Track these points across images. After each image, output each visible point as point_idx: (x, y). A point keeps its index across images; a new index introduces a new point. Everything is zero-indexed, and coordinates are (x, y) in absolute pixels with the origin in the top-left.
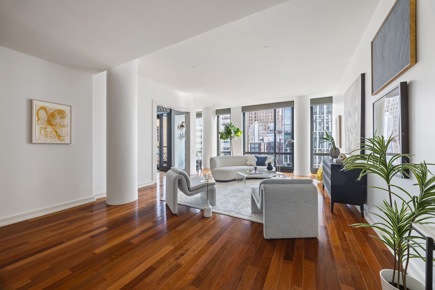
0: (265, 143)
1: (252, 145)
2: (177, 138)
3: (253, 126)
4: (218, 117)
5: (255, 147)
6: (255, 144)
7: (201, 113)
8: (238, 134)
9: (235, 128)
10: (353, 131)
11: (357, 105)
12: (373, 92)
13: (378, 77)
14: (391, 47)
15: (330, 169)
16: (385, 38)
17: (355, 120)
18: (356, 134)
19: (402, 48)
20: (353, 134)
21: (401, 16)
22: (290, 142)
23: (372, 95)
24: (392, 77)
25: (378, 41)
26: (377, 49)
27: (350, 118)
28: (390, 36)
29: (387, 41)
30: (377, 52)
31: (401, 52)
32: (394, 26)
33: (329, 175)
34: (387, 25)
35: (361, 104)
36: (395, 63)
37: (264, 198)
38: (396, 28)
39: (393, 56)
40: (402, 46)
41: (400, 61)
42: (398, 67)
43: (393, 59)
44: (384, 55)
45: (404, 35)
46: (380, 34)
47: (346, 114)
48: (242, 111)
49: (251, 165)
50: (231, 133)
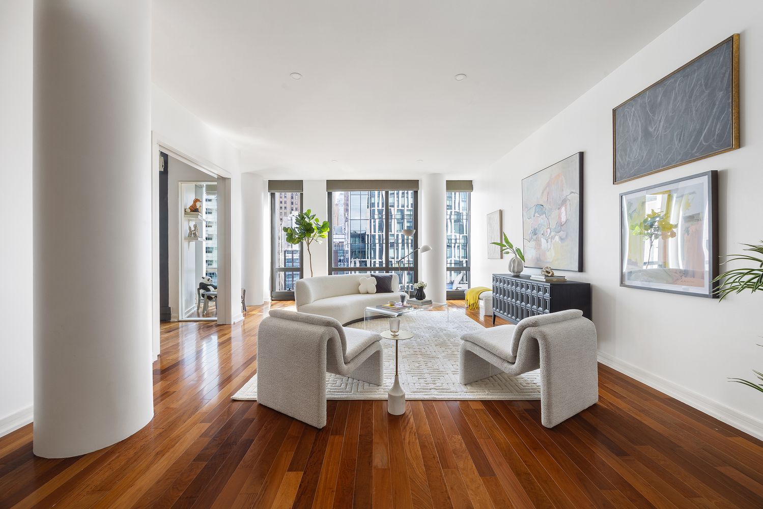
1: (287, 255)
2: (183, 238)
3: (290, 219)
4: (273, 196)
5: (293, 259)
6: (293, 253)
8: (322, 234)
9: (317, 220)
10: (553, 234)
11: (567, 196)
12: (617, 180)
13: (633, 160)
14: (675, 120)
15: (546, 291)
16: (654, 107)
17: (560, 217)
18: (561, 239)
19: (706, 125)
20: (553, 238)
21: (704, 82)
22: (426, 249)
23: (613, 183)
24: (675, 162)
25: (633, 109)
26: (630, 120)
27: (542, 214)
28: (671, 106)
29: (662, 112)
30: (630, 124)
31: (705, 131)
32: (681, 94)
33: (539, 300)
34: (660, 90)
35: (578, 196)
36: (687, 144)
37: (540, 352)
38: (690, 97)
39: (681, 134)
40: (707, 122)
41: (700, 141)
42: (695, 150)
43: (680, 139)
44: (651, 130)
45: (713, 109)
46: (639, 101)
47: (527, 209)
48: (327, 188)
49: (368, 293)
50: (312, 231)
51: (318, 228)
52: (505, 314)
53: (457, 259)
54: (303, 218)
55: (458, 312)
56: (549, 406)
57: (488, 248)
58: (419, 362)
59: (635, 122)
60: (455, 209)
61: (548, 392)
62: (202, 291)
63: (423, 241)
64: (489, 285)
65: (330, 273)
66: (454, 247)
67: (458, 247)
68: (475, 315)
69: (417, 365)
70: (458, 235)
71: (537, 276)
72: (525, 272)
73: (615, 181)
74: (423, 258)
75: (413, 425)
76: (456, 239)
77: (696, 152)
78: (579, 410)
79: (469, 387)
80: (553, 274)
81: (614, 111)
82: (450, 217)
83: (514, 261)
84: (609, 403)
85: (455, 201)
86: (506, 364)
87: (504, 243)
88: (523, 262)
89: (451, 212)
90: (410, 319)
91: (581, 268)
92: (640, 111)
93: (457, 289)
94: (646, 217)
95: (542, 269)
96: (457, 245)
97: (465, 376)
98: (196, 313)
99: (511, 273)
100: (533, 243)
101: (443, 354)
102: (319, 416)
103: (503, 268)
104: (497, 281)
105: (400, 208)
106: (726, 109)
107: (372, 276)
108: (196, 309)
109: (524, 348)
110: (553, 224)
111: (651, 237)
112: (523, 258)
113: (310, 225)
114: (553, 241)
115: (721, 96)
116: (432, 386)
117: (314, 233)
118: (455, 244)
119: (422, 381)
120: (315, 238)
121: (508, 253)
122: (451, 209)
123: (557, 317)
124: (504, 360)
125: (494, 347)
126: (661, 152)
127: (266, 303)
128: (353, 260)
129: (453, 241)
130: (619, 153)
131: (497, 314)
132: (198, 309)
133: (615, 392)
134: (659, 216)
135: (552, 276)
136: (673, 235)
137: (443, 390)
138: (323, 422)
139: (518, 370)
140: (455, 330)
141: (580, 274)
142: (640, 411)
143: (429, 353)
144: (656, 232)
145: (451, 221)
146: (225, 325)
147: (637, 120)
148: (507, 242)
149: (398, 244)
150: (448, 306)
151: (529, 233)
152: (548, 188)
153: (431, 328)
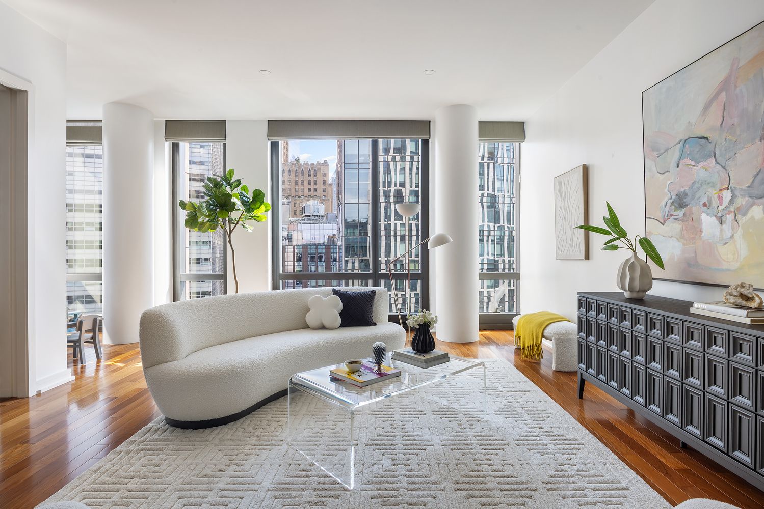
0: (296, 247)
4: (175, 148)
7: (101, 128)
8: (256, 213)
9: (245, 189)
10: (741, 201)
20: (741, 211)
22: (441, 241)
27: (706, 158)
47: (655, 153)
48: (270, 134)
49: (323, 328)
50: (232, 207)
51: (244, 203)
54: (218, 185)
60: (488, 190)
63: (437, 227)
66: (488, 241)
67: (493, 241)
68: (533, 368)
70: (492, 225)
72: (657, 290)
74: (438, 257)
76: (489, 231)
80: (761, 303)
82: (482, 200)
83: (632, 267)
85: (488, 179)
89: (483, 194)
93: (497, 313)
96: (491, 238)
99: (623, 292)
100: (674, 227)
105: (414, 188)
107: (335, 293)
110: (743, 179)
113: (229, 196)
114: (743, 219)
118: (488, 236)
120: (241, 221)
122: (483, 190)
129: (486, 233)
131: (589, 378)
135: (760, 307)
140: (501, 420)
146: (16, 398)
149: (410, 236)
150: (481, 343)
151: (663, 203)
152: (724, 94)
153: (446, 413)
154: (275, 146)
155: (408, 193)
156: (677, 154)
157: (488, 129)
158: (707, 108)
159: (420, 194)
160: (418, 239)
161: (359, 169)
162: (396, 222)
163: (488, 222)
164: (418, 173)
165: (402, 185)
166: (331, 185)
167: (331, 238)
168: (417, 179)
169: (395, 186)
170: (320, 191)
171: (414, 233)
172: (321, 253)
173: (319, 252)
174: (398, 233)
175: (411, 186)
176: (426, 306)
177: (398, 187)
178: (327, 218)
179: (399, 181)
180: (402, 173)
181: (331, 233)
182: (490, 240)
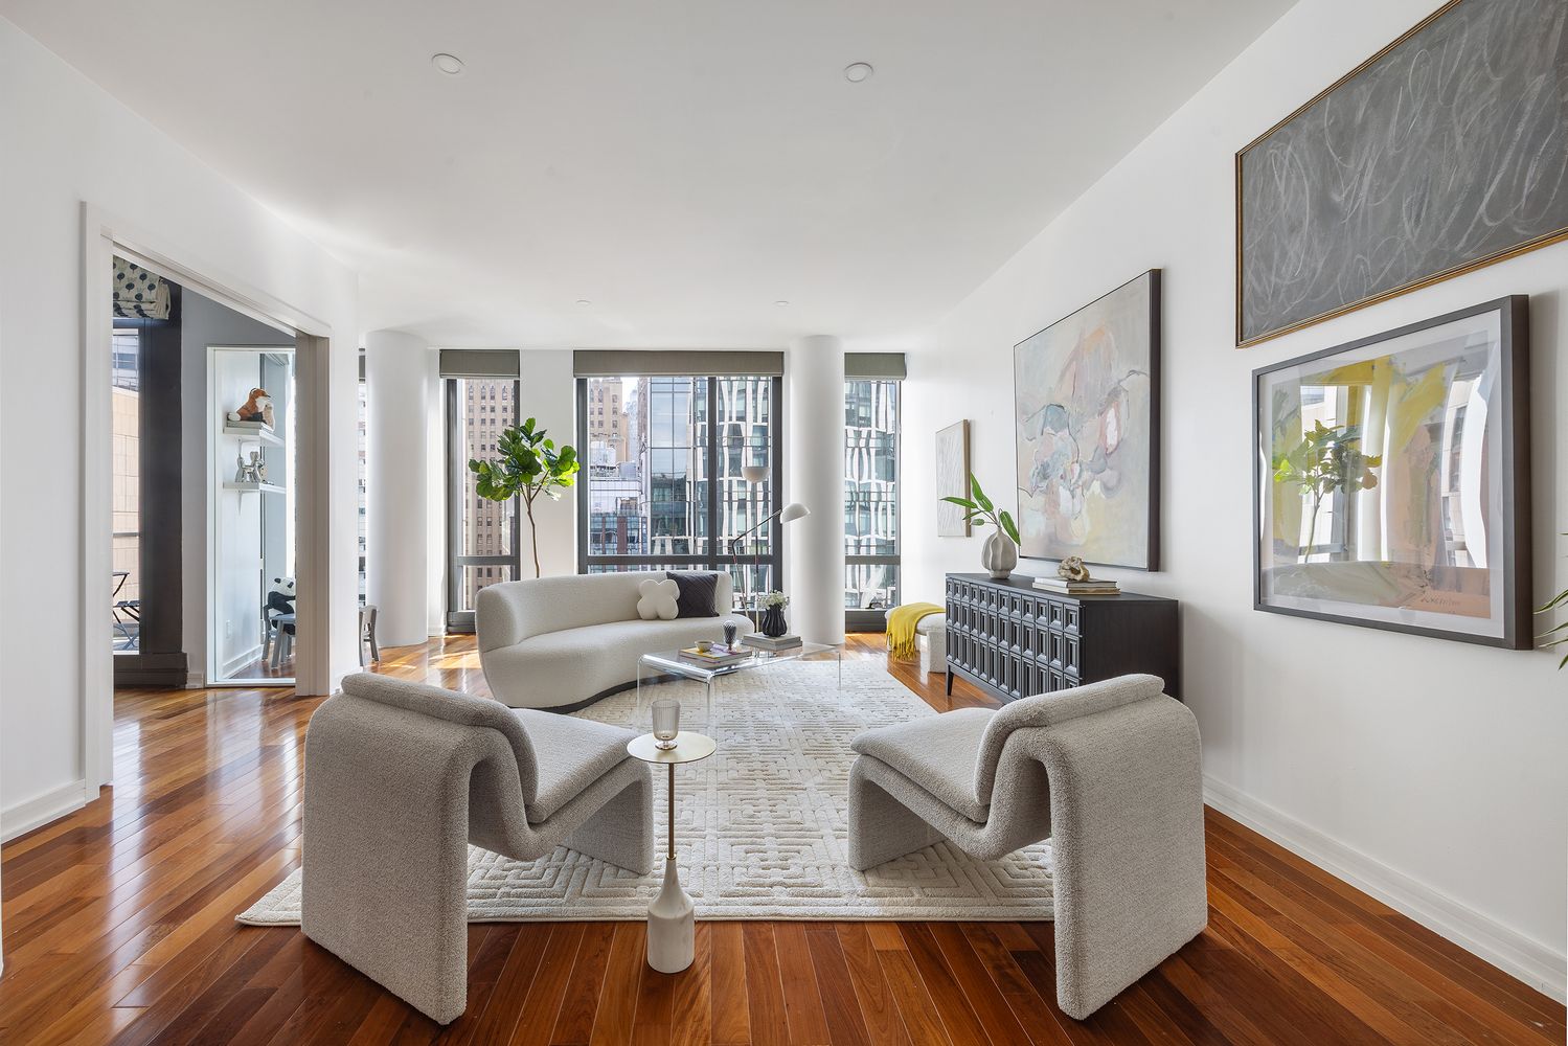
2: (220, 485)
4: (451, 386)
8: (563, 476)
9: (549, 444)
10: (1086, 475)
11: (1119, 381)
12: (1245, 336)
13: (1287, 282)
14: (1403, 169)
15: (1069, 620)
16: (1346, 137)
17: (1103, 436)
18: (1106, 488)
19: (1495, 173)
20: (1086, 486)
21: (1489, 55)
22: (796, 513)
23: (1237, 345)
24: (1404, 280)
25: (1290, 148)
26: (1280, 177)
27: (1062, 428)
28: (1393, 129)
29: (1367, 148)
30: (1281, 189)
31: (1493, 188)
32: (1422, 95)
33: (1054, 642)
34: (1363, 91)
35: (1148, 379)
36: (1438, 228)
37: (1053, 802)
38: (1449, 100)
39: (1421, 204)
40: (1499, 163)
41: (1476, 219)
42: (1461, 244)
43: (1418, 216)
44: (1337, 198)
45: (1515, 125)
46: (1306, 125)
47: (1025, 417)
48: (576, 370)
49: (658, 618)
50: (537, 469)
51: (550, 463)
52: (975, 671)
53: (881, 536)
54: (515, 439)
55: (870, 663)
56: (1077, 957)
57: (939, 510)
58: (754, 801)
59: (1294, 181)
60: (878, 426)
61: (1074, 916)
62: (273, 613)
63: (792, 495)
64: (939, 598)
65: (582, 570)
66: (876, 509)
68: (906, 671)
69: (750, 810)
71: (1047, 578)
72: (1021, 569)
73: (1241, 338)
74: (793, 533)
75: (705, 1008)
76: (880, 493)
77: (1463, 250)
78: (1157, 959)
79: (871, 880)
80: (1087, 575)
81: (1240, 158)
82: (868, 443)
83: (995, 543)
84: (1238, 931)
85: (877, 407)
86: (962, 827)
87: (974, 500)
88: (1016, 545)
89: (869, 433)
90: (755, 681)
91: (1156, 562)
92: (1307, 154)
93: (870, 607)
94: (1304, 437)
95: (1061, 561)
97: (862, 848)
98: (260, 666)
99: (987, 571)
100: (1040, 500)
101: (819, 779)
102: (442, 989)
103: (971, 560)
104: (956, 591)
105: (760, 422)
106: (1556, 121)
107: (670, 576)
108: (260, 656)
109: (1010, 787)
110: (1088, 452)
111: (1315, 488)
112: (1015, 535)
113: (531, 455)
114: (1087, 494)
115: (1538, 88)
116: (777, 875)
117: (541, 475)
118: (877, 502)
119: (754, 858)
120: (544, 487)
121: (981, 522)
123: (1097, 697)
124: (957, 813)
125: (932, 776)
126: (1365, 254)
127: (432, 640)
128: (657, 538)
129: (874, 497)
130: (1252, 265)
131: (956, 670)
132: (265, 656)
133: (1249, 894)
134: (1332, 435)
135: (1085, 580)
136: (1371, 482)
137: (805, 889)
138: (458, 1004)
139: (993, 847)
140: (857, 710)
141: (1150, 577)
142: (1320, 958)
143: (785, 774)
144: (1328, 476)
145: (869, 453)
146: (315, 696)
147: (1299, 178)
148: (980, 497)
149: (754, 502)
150: (848, 647)
151: (1031, 473)
152: (1074, 363)
153: (800, 705)
154: (582, 384)
155: (750, 429)
156: (1041, 421)
157: (861, 365)
158: (1063, 375)
159: (770, 433)
160: (766, 506)
161: (673, 393)
162: (731, 478)
163: (877, 478)
164: (765, 398)
165: (742, 418)
166: (625, 415)
167: (629, 505)
168: (764, 407)
169: (730, 419)
170: (608, 427)
171: (760, 496)
172: (609, 529)
173: (607, 527)
174: (735, 497)
175: (755, 420)
176: (778, 585)
177: (734, 421)
178: (620, 471)
179: (737, 412)
180: (741, 398)
181: (626, 495)
182: (880, 508)
